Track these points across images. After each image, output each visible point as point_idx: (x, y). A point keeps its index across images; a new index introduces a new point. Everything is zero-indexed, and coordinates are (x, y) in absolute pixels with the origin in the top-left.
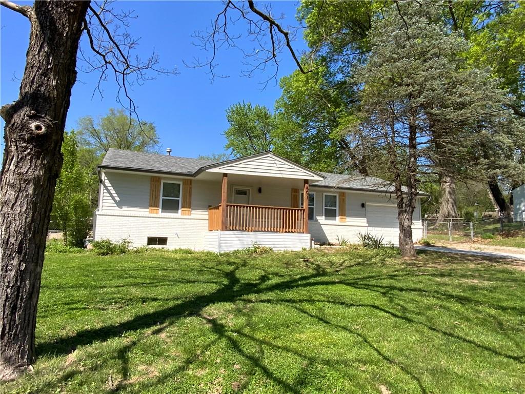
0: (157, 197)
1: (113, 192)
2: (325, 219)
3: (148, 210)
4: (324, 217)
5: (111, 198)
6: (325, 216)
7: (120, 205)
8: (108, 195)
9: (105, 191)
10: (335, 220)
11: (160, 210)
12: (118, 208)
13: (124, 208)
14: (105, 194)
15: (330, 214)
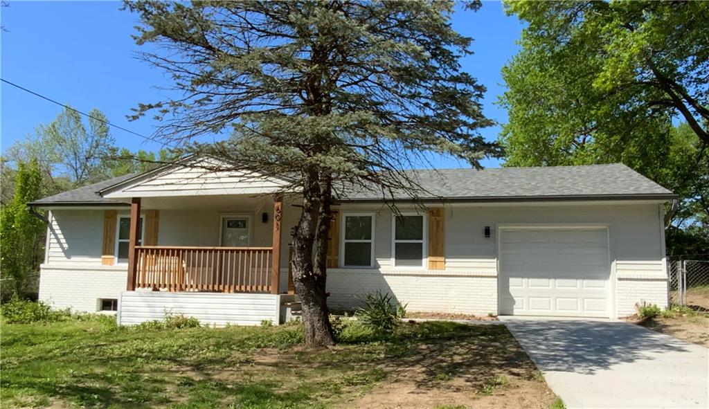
0: (112, 241)
1: (61, 236)
2: (396, 265)
3: (100, 260)
4: (393, 260)
5: (59, 246)
6: (396, 258)
7: (68, 253)
8: (56, 241)
9: (53, 236)
10: (421, 264)
11: (116, 259)
12: (66, 259)
13: (73, 259)
14: (52, 241)
15: (408, 253)
